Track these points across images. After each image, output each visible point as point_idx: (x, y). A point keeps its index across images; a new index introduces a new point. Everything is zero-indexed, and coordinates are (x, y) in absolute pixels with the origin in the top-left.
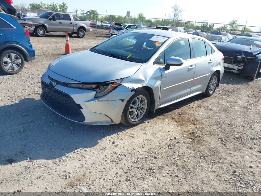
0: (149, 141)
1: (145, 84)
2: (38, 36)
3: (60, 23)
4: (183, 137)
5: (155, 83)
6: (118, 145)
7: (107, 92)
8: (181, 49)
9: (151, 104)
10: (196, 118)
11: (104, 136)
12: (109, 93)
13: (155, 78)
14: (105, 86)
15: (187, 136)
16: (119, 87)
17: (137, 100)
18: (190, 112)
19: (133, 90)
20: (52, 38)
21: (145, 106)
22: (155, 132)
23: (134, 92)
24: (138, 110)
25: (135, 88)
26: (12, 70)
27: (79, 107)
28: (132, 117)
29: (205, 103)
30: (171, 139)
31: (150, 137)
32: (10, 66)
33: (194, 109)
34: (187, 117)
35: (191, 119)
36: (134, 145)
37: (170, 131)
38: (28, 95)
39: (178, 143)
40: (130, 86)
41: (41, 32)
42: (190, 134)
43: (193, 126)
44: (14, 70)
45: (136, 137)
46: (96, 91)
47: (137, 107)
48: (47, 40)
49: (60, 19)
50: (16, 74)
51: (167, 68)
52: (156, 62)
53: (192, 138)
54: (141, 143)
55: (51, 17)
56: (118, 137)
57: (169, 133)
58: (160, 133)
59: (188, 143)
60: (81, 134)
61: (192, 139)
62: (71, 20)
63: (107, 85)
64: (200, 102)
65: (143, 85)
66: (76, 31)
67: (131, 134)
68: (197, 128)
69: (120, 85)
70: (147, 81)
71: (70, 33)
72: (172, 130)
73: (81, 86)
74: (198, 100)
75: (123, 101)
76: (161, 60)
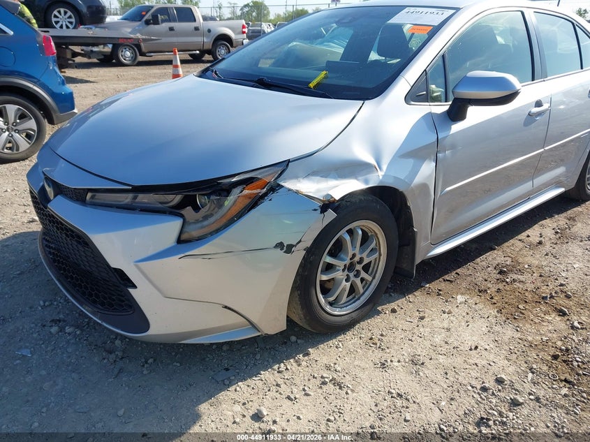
0: (399, 402)
1: (376, 179)
2: (120, 64)
3: (171, 29)
4: (530, 375)
5: (415, 172)
6: (273, 428)
7: (224, 221)
8: (482, 58)
9: (401, 246)
10: (562, 285)
11: (227, 382)
12: (231, 222)
13: (412, 152)
14: (213, 197)
15: (545, 368)
16: (271, 196)
17: (347, 238)
18: (536, 262)
19: (327, 205)
20: (152, 67)
21: (380, 255)
22: (422, 352)
23: (331, 215)
24: (351, 275)
25: (337, 195)
26: (13, 150)
27: (123, 280)
28: (331, 299)
29: (579, 225)
30: (484, 389)
31: (402, 379)
32: (7, 139)
33: (547, 247)
34: (528, 281)
35: (545, 291)
36: (340, 423)
37: (476, 348)
38: (30, 222)
39: (515, 403)
40: (318, 191)
41: (128, 54)
42: (555, 357)
43: (558, 318)
44: (18, 150)
45: (347, 381)
46: (182, 216)
47: (347, 262)
48: (139, 71)
49: (169, 21)
50: (23, 160)
51: (457, 112)
52: (417, 95)
53: (569, 378)
54: (366, 410)
55: (148, 16)
56: (278, 385)
57: (474, 357)
58: (442, 359)
59: (557, 406)
60: (145, 372)
61: (566, 381)
62: (195, 21)
63: (223, 190)
64: (560, 220)
65: (366, 182)
66: (211, 47)
67: (328, 368)
68: (573, 327)
69: (275, 188)
70: (384, 167)
71: (194, 52)
72: (483, 344)
73: (127, 199)
74: (551, 216)
75: (289, 249)
76: (433, 86)
